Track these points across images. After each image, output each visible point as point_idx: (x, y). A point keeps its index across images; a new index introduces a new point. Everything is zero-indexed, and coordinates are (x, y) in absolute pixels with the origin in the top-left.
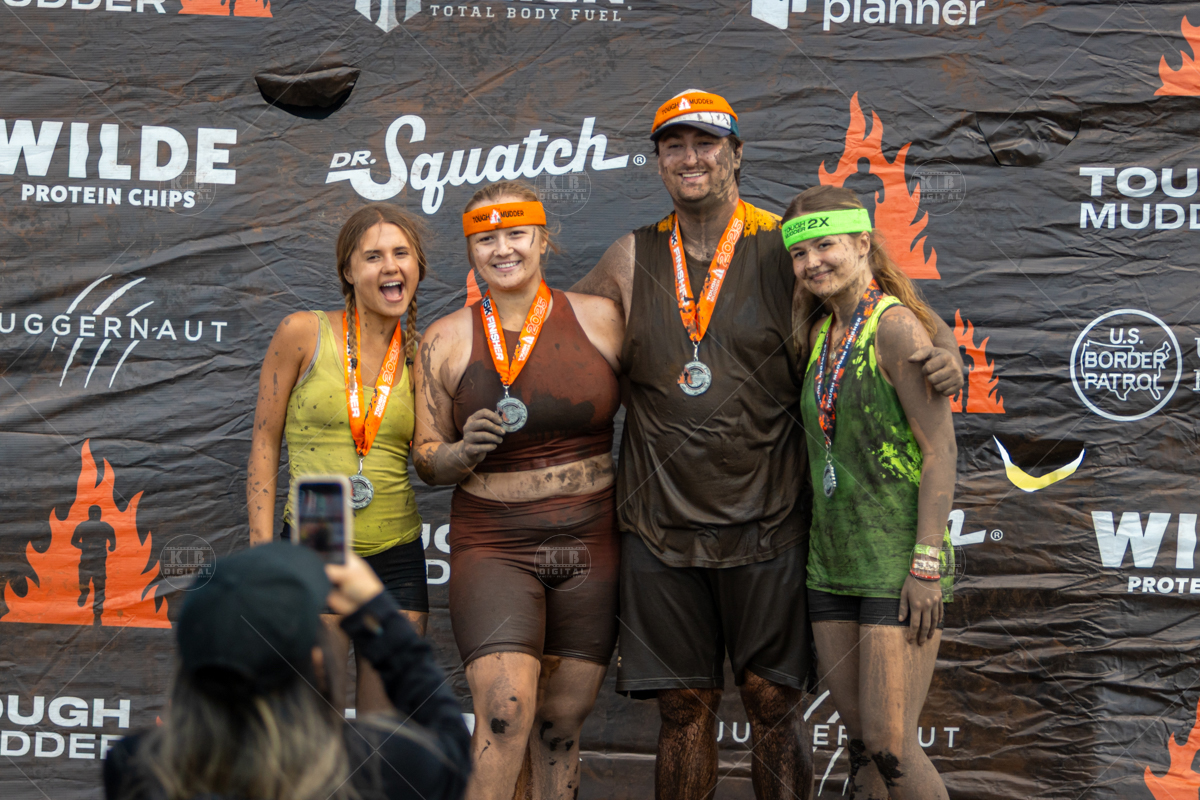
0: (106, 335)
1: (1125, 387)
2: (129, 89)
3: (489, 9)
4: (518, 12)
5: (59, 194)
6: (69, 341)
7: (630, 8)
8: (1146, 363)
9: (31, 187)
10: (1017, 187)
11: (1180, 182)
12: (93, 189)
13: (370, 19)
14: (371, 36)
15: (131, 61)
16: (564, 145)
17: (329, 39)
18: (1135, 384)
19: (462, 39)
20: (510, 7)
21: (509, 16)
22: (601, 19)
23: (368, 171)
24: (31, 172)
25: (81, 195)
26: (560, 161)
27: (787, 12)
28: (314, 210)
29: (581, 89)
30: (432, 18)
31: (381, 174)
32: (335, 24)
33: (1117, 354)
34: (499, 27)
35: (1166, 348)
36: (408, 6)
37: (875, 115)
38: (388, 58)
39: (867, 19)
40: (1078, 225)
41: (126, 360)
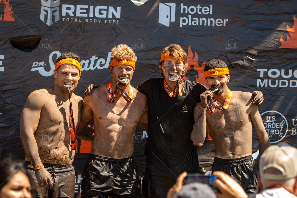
1: (271, 133)
3: (80, 19)
4: (89, 20)
7: (122, 20)
8: (277, 127)
10: (238, 74)
11: (287, 74)
13: (44, 22)
14: (45, 27)
16: (103, 60)
17: (32, 28)
18: (274, 133)
19: (72, 28)
20: (86, 19)
21: (86, 22)
22: (114, 23)
23: (44, 67)
26: (101, 65)
27: (169, 22)
28: (28, 79)
29: (108, 44)
30: (63, 22)
31: (48, 68)
32: (34, 23)
33: (269, 124)
34: (83, 25)
35: (283, 122)
36: (55, 18)
37: (196, 52)
38: (50, 34)
39: (193, 24)
40: (257, 85)
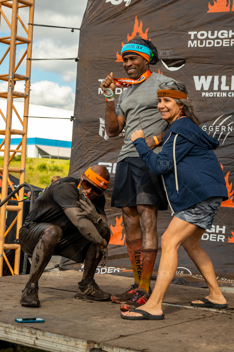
0: (222, 131)
2: (229, 66)
5: (211, 95)
6: (213, 132)
9: (204, 93)
12: (219, 93)
15: (229, 59)
24: (205, 89)
25: (216, 94)
41: (227, 137)
